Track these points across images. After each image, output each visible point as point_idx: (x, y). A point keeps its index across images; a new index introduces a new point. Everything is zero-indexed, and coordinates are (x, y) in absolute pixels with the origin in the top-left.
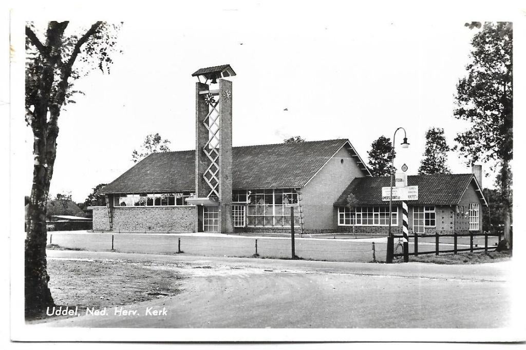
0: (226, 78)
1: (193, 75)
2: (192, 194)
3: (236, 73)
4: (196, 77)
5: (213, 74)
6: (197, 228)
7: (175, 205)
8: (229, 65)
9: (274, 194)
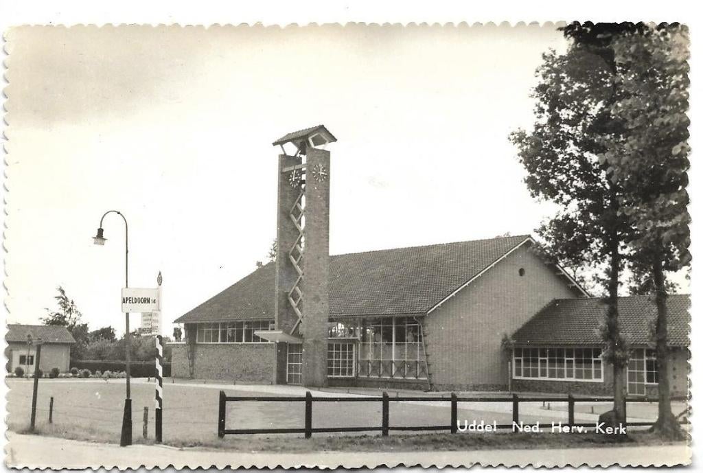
0: (320, 147)
1: (275, 144)
2: (271, 326)
3: (336, 137)
4: (279, 146)
5: (302, 140)
6: (274, 377)
7: (244, 342)
8: (323, 126)
9: (394, 326)
